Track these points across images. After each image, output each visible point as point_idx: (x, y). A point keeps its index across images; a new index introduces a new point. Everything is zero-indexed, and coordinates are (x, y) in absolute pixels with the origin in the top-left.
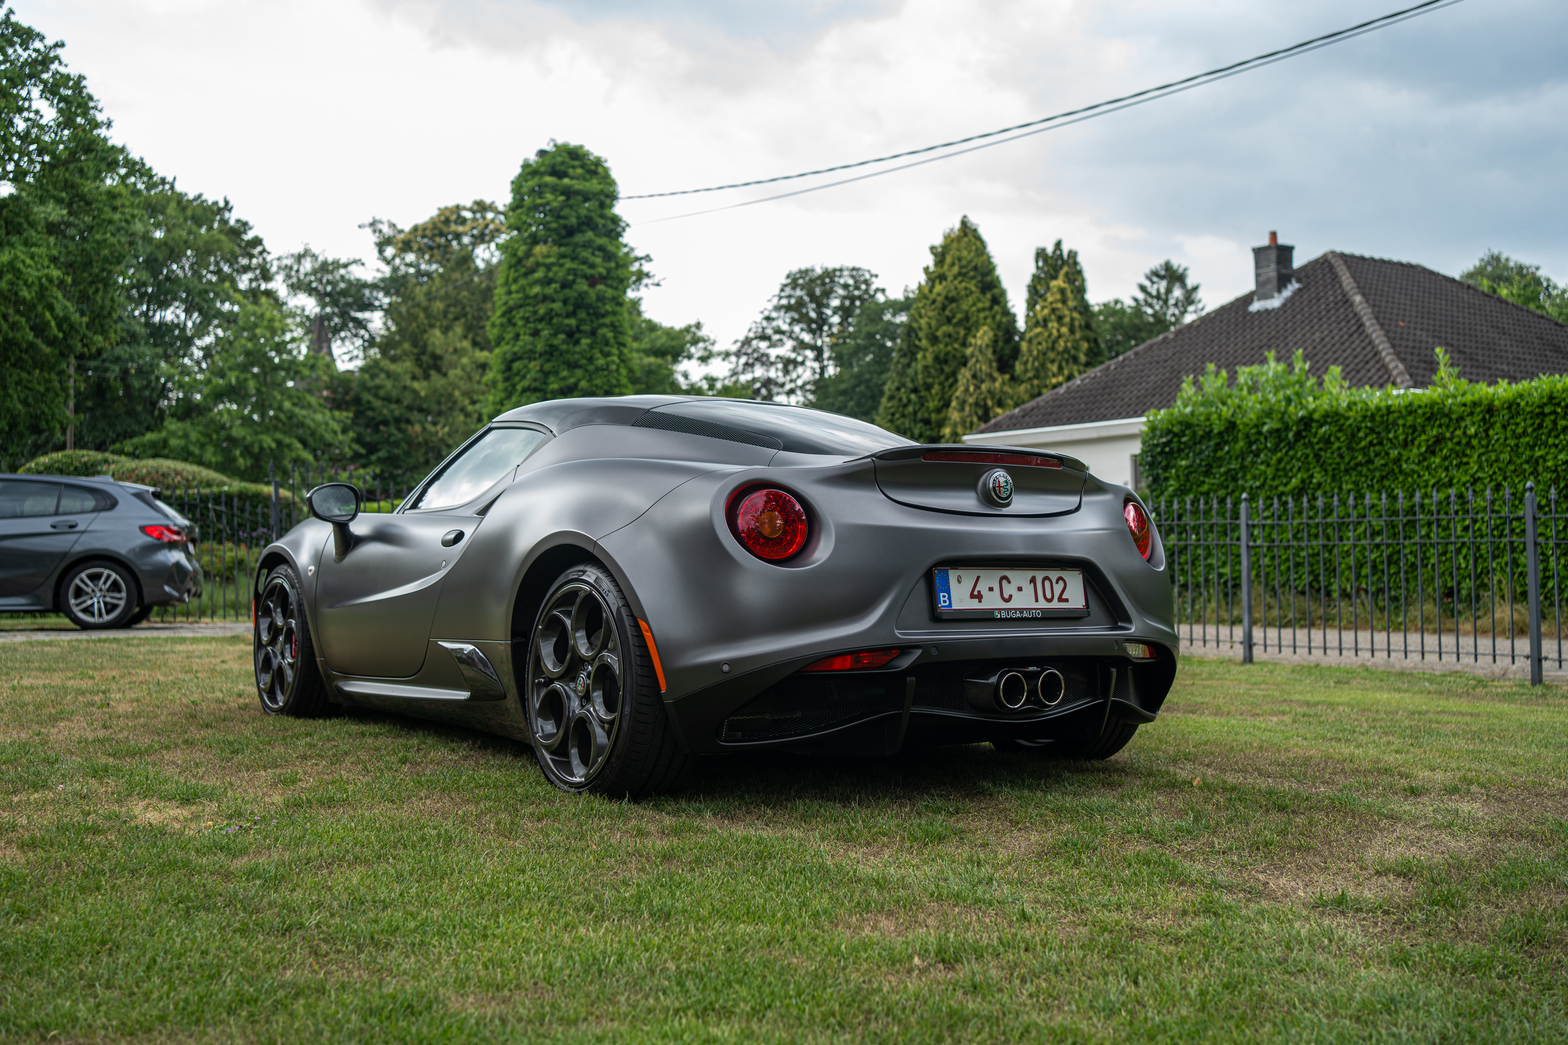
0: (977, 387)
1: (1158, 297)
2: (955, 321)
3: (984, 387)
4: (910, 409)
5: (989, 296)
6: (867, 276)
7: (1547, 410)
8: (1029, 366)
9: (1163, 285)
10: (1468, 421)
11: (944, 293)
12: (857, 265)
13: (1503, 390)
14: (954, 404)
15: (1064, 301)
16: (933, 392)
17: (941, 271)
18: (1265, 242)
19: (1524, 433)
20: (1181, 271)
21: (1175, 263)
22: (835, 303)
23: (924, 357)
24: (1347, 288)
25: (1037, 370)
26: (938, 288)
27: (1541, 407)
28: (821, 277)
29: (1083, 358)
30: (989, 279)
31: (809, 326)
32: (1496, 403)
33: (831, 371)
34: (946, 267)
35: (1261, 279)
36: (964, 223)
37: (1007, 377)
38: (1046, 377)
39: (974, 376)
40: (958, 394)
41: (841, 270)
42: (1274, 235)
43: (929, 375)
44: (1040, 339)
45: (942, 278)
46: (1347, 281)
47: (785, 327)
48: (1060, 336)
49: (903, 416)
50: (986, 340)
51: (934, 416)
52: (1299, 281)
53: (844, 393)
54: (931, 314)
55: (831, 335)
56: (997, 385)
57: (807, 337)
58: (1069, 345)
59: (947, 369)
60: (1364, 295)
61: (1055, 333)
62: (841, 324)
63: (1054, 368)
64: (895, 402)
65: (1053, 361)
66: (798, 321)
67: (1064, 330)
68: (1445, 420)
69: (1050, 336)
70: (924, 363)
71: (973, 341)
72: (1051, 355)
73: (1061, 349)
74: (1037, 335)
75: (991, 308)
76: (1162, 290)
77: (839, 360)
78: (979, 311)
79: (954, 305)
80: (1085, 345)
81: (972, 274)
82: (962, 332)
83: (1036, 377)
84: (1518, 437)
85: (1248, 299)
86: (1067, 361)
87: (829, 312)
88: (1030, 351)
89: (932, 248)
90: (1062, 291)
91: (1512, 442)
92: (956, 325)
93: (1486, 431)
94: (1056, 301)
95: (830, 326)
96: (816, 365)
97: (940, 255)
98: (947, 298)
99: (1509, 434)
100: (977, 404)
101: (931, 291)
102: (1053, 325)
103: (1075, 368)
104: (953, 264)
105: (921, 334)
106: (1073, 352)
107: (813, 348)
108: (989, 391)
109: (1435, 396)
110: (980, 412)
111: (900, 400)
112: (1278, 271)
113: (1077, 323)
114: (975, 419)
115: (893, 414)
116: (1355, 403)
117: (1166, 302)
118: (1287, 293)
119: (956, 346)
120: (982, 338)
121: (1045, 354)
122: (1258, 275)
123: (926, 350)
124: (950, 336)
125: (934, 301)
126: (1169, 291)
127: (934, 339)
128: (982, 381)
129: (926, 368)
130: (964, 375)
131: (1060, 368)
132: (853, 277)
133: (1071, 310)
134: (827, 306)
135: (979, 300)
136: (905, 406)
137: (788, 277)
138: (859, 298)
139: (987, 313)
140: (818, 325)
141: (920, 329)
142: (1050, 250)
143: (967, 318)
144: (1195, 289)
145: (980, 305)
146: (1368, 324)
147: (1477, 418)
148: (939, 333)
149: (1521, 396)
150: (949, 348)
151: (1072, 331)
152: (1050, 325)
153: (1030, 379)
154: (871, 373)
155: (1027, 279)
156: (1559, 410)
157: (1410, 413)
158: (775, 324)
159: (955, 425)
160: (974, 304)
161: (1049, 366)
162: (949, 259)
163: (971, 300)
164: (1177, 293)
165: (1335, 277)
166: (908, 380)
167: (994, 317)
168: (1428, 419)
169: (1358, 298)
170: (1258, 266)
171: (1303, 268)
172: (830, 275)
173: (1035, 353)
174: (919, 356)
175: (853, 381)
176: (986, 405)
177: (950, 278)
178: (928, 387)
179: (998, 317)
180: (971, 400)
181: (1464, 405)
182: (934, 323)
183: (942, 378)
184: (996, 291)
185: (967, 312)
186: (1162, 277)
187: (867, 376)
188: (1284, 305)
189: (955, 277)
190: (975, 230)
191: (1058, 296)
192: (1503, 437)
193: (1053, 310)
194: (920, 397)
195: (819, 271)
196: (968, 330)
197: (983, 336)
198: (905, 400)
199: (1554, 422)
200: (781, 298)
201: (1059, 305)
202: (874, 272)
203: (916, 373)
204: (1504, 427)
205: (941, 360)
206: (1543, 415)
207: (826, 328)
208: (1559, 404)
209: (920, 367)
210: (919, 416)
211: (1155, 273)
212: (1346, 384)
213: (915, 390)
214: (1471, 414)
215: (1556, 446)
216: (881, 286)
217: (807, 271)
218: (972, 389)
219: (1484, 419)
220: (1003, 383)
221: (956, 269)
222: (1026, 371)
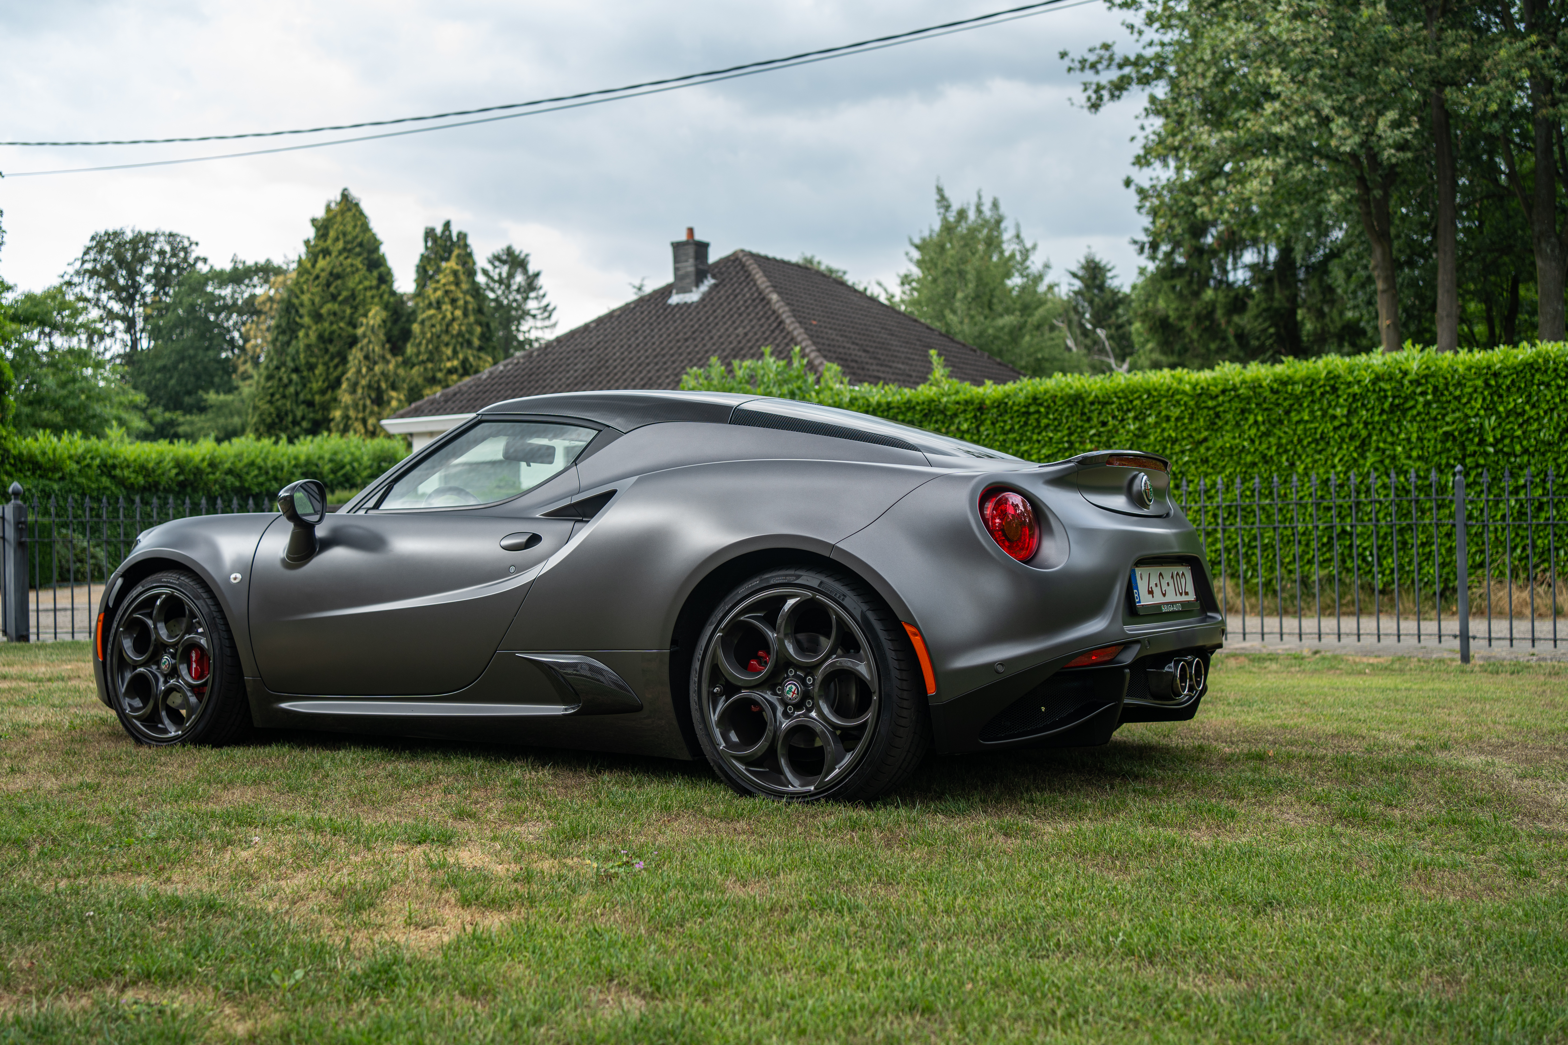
0: (370, 369)
1: (500, 282)
2: (340, 298)
3: (377, 369)
4: (292, 389)
5: (375, 274)
6: (186, 244)
7: (1032, 409)
8: (423, 348)
9: (505, 269)
10: (962, 417)
11: (329, 269)
12: (175, 231)
13: (990, 390)
14: (344, 386)
15: (457, 284)
16: (317, 372)
17: (322, 245)
18: (683, 237)
19: (1012, 430)
20: (522, 256)
21: (517, 249)
22: (148, 270)
23: (307, 335)
24: (763, 287)
25: (431, 353)
26: (321, 263)
27: (1027, 406)
28: (134, 242)
29: (476, 342)
30: (375, 256)
31: (118, 294)
32: (988, 402)
33: (144, 343)
34: (329, 242)
35: (680, 273)
36: (345, 196)
37: (400, 359)
38: (441, 361)
39: (367, 357)
40: (349, 374)
41: (156, 235)
42: (691, 231)
43: (312, 355)
44: (434, 321)
45: (326, 252)
46: (761, 280)
47: (90, 294)
48: (454, 319)
49: (284, 397)
50: (378, 320)
51: (317, 398)
52: (714, 277)
53: (163, 369)
54: (314, 290)
55: (145, 305)
56: (391, 367)
57: (116, 307)
58: (463, 328)
59: (332, 349)
60: (779, 294)
61: (449, 316)
62: (155, 293)
63: (449, 352)
64: (273, 383)
65: (447, 345)
66: (106, 289)
67: (458, 313)
68: (940, 417)
69: (444, 318)
70: (306, 341)
71: (364, 321)
72: (446, 338)
73: (455, 332)
74: (430, 317)
75: (378, 287)
76: (504, 275)
77: (155, 333)
78: (366, 289)
79: (339, 282)
80: (478, 330)
81: (358, 250)
82: (348, 311)
83: (430, 360)
84: (1006, 433)
85: (666, 292)
86: (462, 345)
87: (141, 280)
88: (423, 333)
89: (314, 221)
90: (455, 273)
91: (1001, 438)
92: (341, 303)
93: (978, 427)
94: (450, 283)
95: (143, 296)
96: (127, 337)
97: (322, 228)
98: (331, 274)
99: (998, 430)
100: (369, 386)
101: (313, 266)
102: (447, 307)
103: (469, 352)
104: (337, 239)
105: (302, 311)
106: (467, 336)
107: (124, 318)
108: (383, 373)
109: (932, 394)
110: (373, 395)
111: (280, 379)
112: (696, 266)
113: (470, 307)
114: (368, 402)
115: (272, 395)
116: (856, 399)
117: (508, 286)
118: (704, 287)
119: (342, 325)
120: (374, 317)
121: (439, 337)
122: (676, 270)
123: (309, 328)
124: (335, 314)
125: (317, 277)
126: (511, 275)
127: (318, 317)
128: (375, 363)
129: (308, 347)
130: (355, 355)
131: (455, 352)
132: (169, 243)
133: (465, 293)
134: (140, 273)
135: (366, 278)
136: (286, 386)
137: (93, 238)
138: (177, 266)
139: (374, 292)
140: (128, 294)
141: (302, 305)
142: (439, 230)
143: (353, 296)
144: (537, 275)
145: (367, 283)
146: (788, 321)
147: (969, 416)
148: (324, 311)
149: (1008, 396)
150: (335, 327)
151: (465, 314)
152: (444, 307)
153: (423, 362)
154: (197, 349)
155: (416, 260)
156: (1042, 410)
157: (909, 409)
158: (77, 290)
159: (347, 408)
160: (360, 282)
161: (444, 349)
162: (332, 234)
163: (357, 277)
164: (519, 279)
165: (748, 275)
166: (288, 359)
167: (381, 296)
168: (925, 415)
169: (774, 297)
170: (677, 260)
171: (717, 264)
172: (143, 240)
173: (429, 335)
174: (301, 334)
175: (174, 357)
176: (379, 387)
177: (334, 254)
178: (311, 367)
179: (386, 297)
180: (364, 382)
181: (958, 403)
182: (317, 300)
183: (327, 358)
184: (382, 269)
185: (353, 290)
186: (504, 262)
187: (191, 352)
188: (703, 299)
189: (340, 253)
190: (357, 205)
191: (451, 279)
192: (991, 432)
193: (447, 292)
194: (302, 378)
195: (129, 236)
196: (355, 308)
197: (375, 316)
198: (285, 380)
199: (1038, 421)
200: (83, 262)
201: (453, 288)
202: (193, 239)
203: (298, 352)
204: (993, 424)
205: (325, 339)
206: (1028, 414)
207: (138, 297)
208: (1041, 405)
209: (302, 345)
210: (302, 397)
211: (497, 258)
212: (846, 380)
213: (296, 370)
214: (965, 411)
215: (1038, 441)
216: (202, 255)
217: (115, 234)
218: (364, 370)
219: (975, 416)
220: (397, 366)
221: (340, 245)
222: (418, 354)
